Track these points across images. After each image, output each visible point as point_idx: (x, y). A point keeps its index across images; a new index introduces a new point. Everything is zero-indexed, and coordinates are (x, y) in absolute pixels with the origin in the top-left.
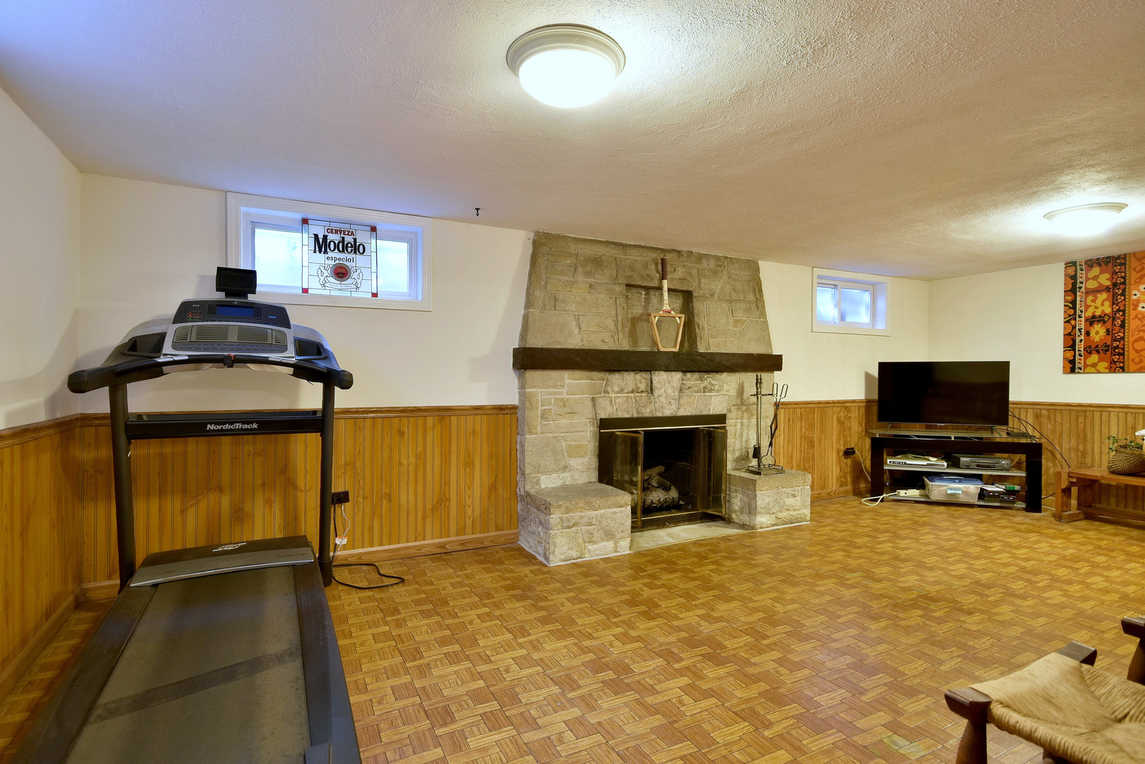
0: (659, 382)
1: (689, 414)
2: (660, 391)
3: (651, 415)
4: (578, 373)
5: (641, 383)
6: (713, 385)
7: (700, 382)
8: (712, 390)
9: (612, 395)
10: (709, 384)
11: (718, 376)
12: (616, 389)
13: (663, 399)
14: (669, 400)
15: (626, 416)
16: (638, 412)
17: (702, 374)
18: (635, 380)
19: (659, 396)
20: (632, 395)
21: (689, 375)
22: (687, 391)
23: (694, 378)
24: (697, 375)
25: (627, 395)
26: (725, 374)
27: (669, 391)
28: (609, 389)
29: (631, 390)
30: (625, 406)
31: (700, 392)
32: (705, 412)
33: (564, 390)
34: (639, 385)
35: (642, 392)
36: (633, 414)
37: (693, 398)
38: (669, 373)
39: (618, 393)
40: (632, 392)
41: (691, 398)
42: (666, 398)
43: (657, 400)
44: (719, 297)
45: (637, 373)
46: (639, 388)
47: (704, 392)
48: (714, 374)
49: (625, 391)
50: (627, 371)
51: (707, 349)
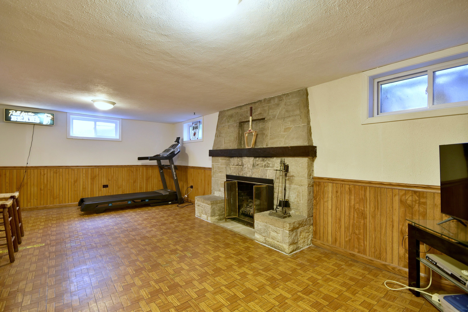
0: (245, 162)
1: (257, 177)
2: (246, 166)
3: (242, 176)
4: (223, 158)
5: (240, 162)
6: (269, 164)
7: (263, 162)
8: (269, 166)
9: (231, 166)
10: (267, 163)
11: (272, 159)
12: (232, 164)
13: (246, 169)
14: (249, 170)
15: (235, 175)
16: (238, 174)
17: (264, 158)
18: (238, 161)
19: (245, 168)
20: (237, 167)
21: (257, 159)
22: (257, 166)
23: (260, 160)
24: (261, 159)
25: (235, 166)
26: (275, 158)
27: (249, 166)
28: (230, 164)
29: (236, 165)
30: (234, 171)
31: (263, 167)
32: (264, 177)
33: (220, 164)
34: (239, 163)
35: (240, 165)
36: (237, 174)
37: (258, 170)
38: (249, 158)
39: (233, 165)
40: (237, 165)
41: (257, 170)
42: (248, 169)
43: (244, 169)
44: (278, 117)
45: (238, 158)
46: (239, 164)
47: (265, 167)
48: (270, 158)
49: (235, 165)
50: (235, 157)
51: (267, 145)
